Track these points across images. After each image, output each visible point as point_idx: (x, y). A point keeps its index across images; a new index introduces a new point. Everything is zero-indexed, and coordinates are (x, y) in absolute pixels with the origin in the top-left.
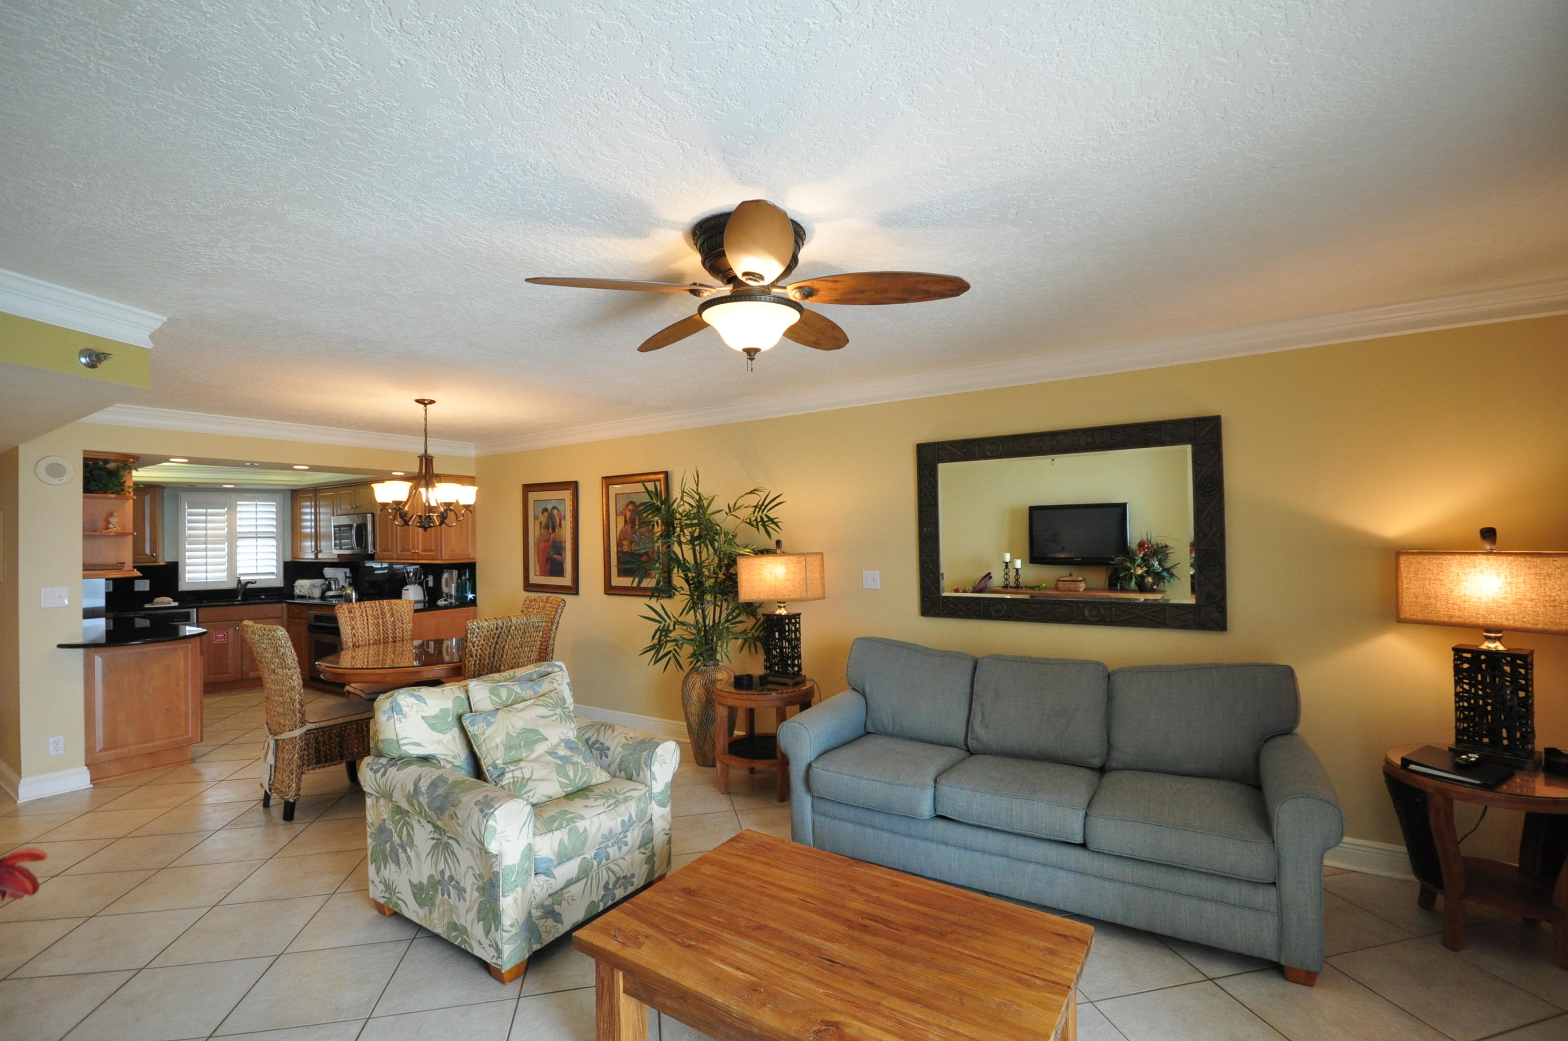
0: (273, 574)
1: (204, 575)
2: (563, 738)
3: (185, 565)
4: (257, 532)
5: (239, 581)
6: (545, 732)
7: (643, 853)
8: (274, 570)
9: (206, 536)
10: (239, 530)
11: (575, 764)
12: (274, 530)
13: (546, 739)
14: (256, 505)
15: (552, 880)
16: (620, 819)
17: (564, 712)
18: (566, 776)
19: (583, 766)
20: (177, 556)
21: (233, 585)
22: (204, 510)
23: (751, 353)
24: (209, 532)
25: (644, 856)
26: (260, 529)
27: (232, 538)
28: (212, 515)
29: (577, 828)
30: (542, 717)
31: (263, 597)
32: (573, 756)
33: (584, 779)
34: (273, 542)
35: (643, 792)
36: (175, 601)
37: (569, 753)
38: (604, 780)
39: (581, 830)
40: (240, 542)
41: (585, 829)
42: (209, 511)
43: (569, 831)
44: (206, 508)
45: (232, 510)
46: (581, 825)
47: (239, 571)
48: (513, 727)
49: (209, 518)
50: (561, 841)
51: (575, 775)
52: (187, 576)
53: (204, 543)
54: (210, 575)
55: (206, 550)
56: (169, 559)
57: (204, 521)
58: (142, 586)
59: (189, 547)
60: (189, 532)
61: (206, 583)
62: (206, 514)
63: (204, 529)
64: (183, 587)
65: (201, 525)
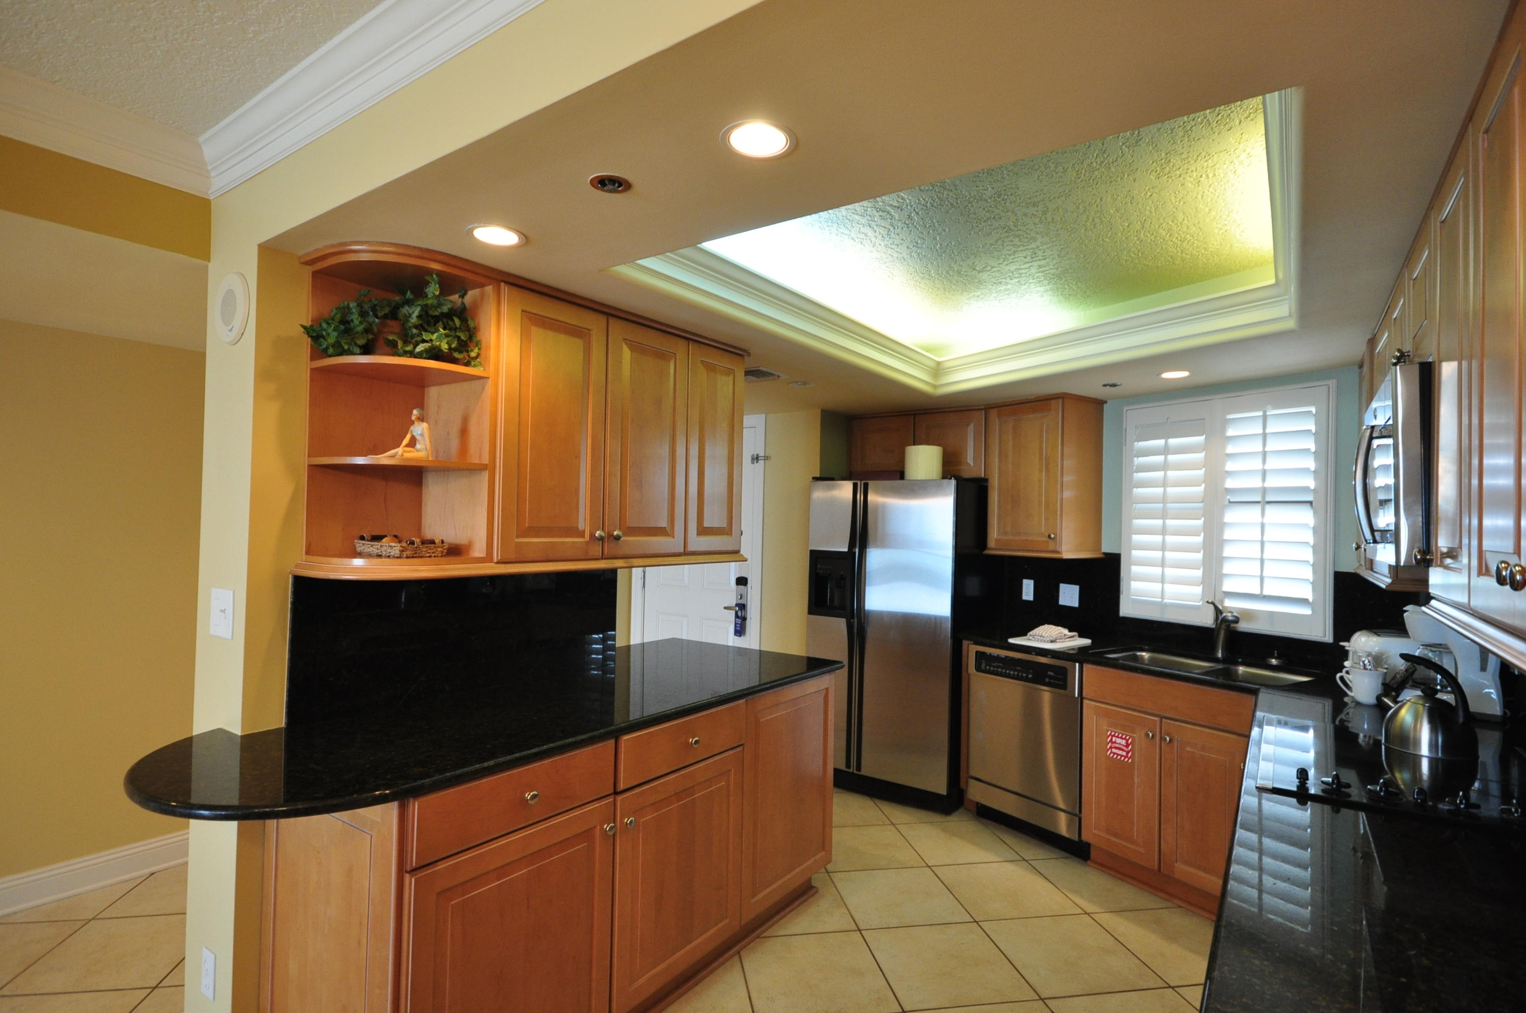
0: (1303, 602)
1: (1156, 587)
3: (1130, 562)
4: (1264, 491)
5: (1218, 611)
8: (1307, 592)
9: (1164, 499)
10: (1230, 483)
12: (1311, 483)
14: (1265, 418)
20: (1120, 545)
21: (1207, 620)
22: (1160, 442)
24: (1170, 490)
26: (1271, 482)
27: (1215, 504)
31: (1274, 662)
34: (1307, 516)
40: (1231, 516)
42: (1173, 442)
44: (1167, 437)
47: (1227, 587)
49: (1172, 458)
52: (1135, 585)
53: (1164, 516)
54: (1170, 589)
55: (1164, 531)
56: (1107, 547)
57: (1165, 467)
58: (1069, 595)
59: (1137, 522)
60: (1138, 491)
61: (1163, 606)
62: (1166, 451)
63: (1164, 484)
64: (1126, 610)
65: (1160, 474)
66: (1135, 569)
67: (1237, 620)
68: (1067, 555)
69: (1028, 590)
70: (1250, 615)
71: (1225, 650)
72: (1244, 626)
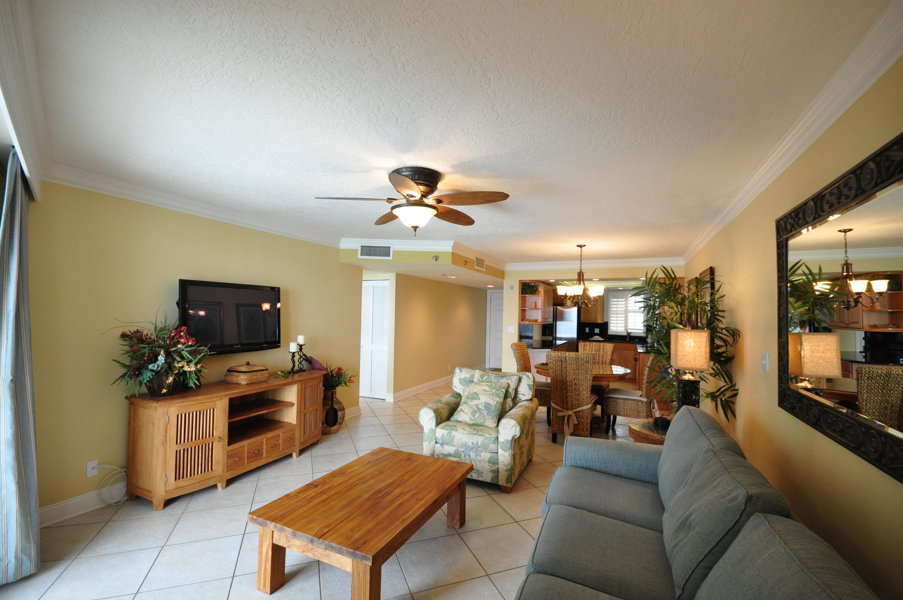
0: (641, 330)
1: (615, 328)
2: (486, 402)
3: (610, 323)
4: (635, 310)
5: (628, 332)
6: (480, 396)
7: (490, 467)
8: (641, 328)
9: (617, 311)
10: (629, 308)
11: (481, 413)
12: (643, 309)
13: (479, 399)
15: (442, 448)
16: (471, 441)
17: (496, 392)
18: (474, 416)
19: (484, 415)
20: (608, 320)
21: (625, 334)
22: (616, 300)
23: (415, 228)
24: (618, 309)
25: (490, 468)
26: (637, 309)
27: (626, 312)
28: (620, 301)
29: (452, 432)
30: (485, 390)
31: (637, 340)
32: (483, 410)
33: (481, 421)
34: (642, 315)
35: (491, 436)
36: (602, 338)
37: (483, 408)
38: (491, 426)
39: (453, 435)
40: (629, 314)
41: (454, 435)
42: (619, 300)
43: (449, 432)
45: (626, 300)
46: (454, 433)
47: (629, 328)
48: (473, 390)
49: (619, 303)
50: (443, 434)
51: (478, 417)
52: (611, 328)
53: (617, 314)
54: (618, 328)
55: (617, 317)
56: (605, 321)
57: (617, 304)
58: (597, 331)
59: (611, 315)
60: (612, 309)
61: (617, 332)
62: (617, 301)
63: (617, 308)
64: (609, 333)
65: (616, 306)
66: (611, 325)
67: (631, 333)
68: (599, 322)
69: (587, 330)
70: (633, 333)
71: (629, 339)
72: (632, 335)
